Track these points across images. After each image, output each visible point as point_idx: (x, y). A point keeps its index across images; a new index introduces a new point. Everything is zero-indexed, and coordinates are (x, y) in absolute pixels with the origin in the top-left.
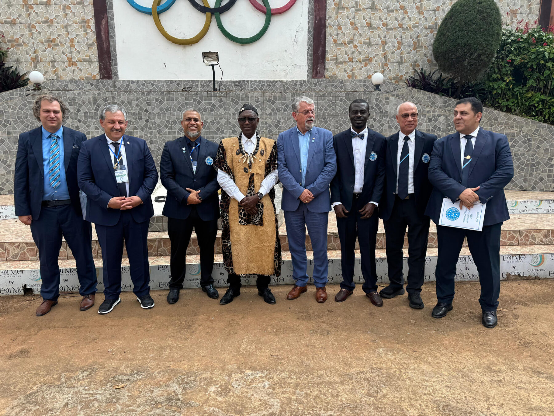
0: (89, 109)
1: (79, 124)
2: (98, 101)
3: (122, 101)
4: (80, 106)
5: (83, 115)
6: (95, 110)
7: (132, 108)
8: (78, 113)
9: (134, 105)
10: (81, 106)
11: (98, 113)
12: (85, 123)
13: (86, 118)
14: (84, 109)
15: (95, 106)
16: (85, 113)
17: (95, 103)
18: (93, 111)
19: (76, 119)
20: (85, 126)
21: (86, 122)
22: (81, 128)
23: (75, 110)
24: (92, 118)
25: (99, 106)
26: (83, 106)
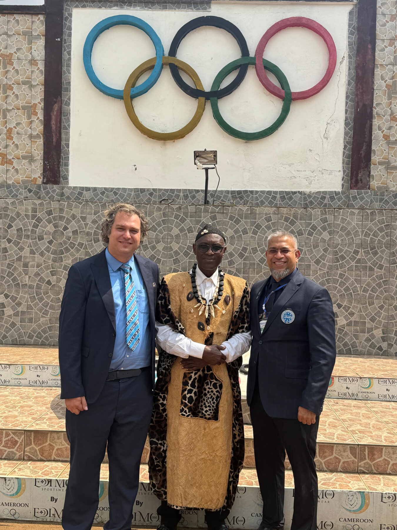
0: (25, 225)
1: (8, 245)
2: (39, 214)
3: (73, 215)
4: (13, 219)
5: (16, 232)
6: (34, 226)
7: (86, 225)
8: (9, 230)
9: (89, 221)
10: (15, 219)
11: (37, 230)
12: (17, 244)
13: (19, 237)
14: (18, 224)
15: (34, 221)
16: (18, 230)
17: (33, 217)
18: (30, 228)
19: (4, 239)
20: (17, 249)
21: (19, 243)
22: (11, 250)
23: (4, 225)
24: (27, 237)
25: (39, 220)
26: (18, 220)
